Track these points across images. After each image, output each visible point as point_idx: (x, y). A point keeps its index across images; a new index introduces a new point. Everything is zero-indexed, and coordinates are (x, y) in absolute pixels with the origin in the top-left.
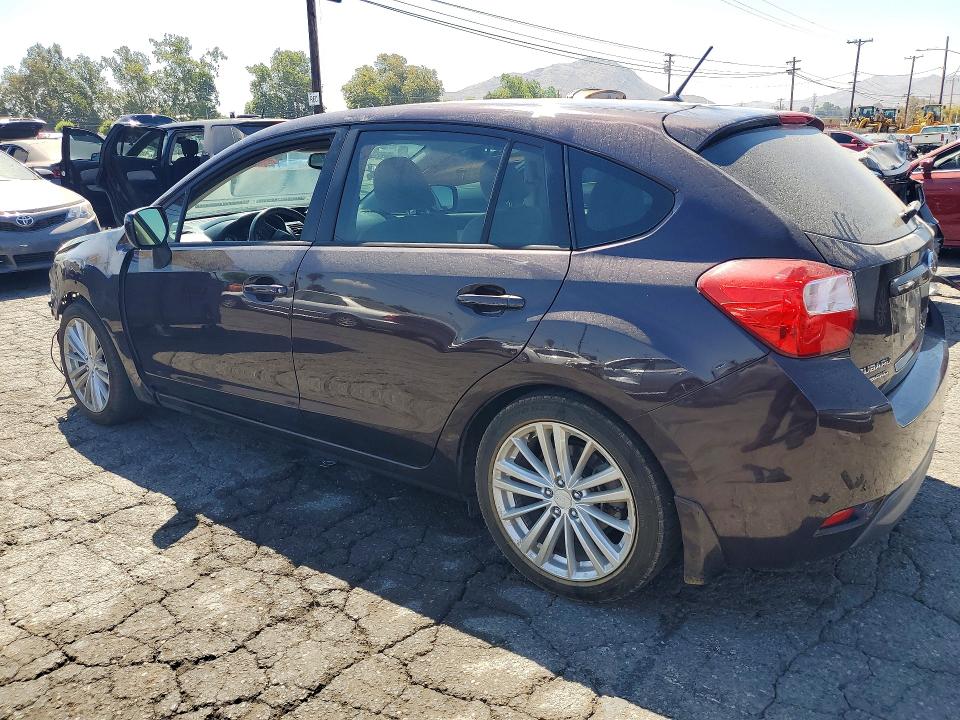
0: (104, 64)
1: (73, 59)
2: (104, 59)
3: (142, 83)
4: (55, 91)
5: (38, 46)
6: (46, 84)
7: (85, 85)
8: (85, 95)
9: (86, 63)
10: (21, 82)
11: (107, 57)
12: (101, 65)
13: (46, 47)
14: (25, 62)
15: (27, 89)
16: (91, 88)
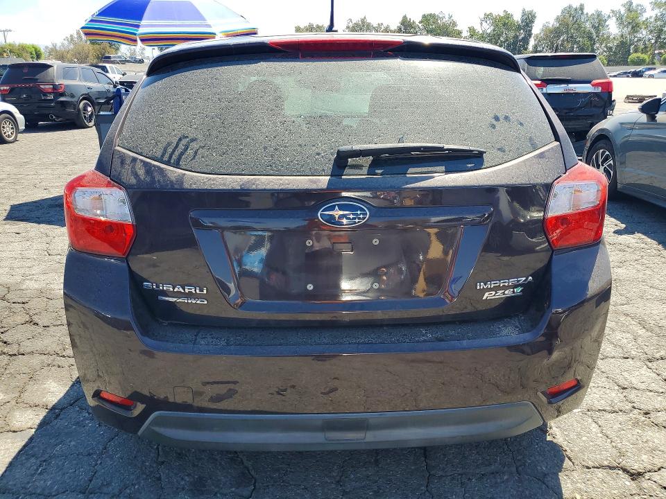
0: (611, 15)
1: (590, 14)
2: (613, 11)
3: (635, 27)
4: (572, 37)
5: (570, 7)
6: (567, 32)
7: (593, 31)
8: (590, 38)
9: (599, 15)
10: (551, 32)
11: (615, 10)
12: (609, 16)
13: (575, 7)
14: (557, 18)
15: (554, 37)
16: (596, 33)
